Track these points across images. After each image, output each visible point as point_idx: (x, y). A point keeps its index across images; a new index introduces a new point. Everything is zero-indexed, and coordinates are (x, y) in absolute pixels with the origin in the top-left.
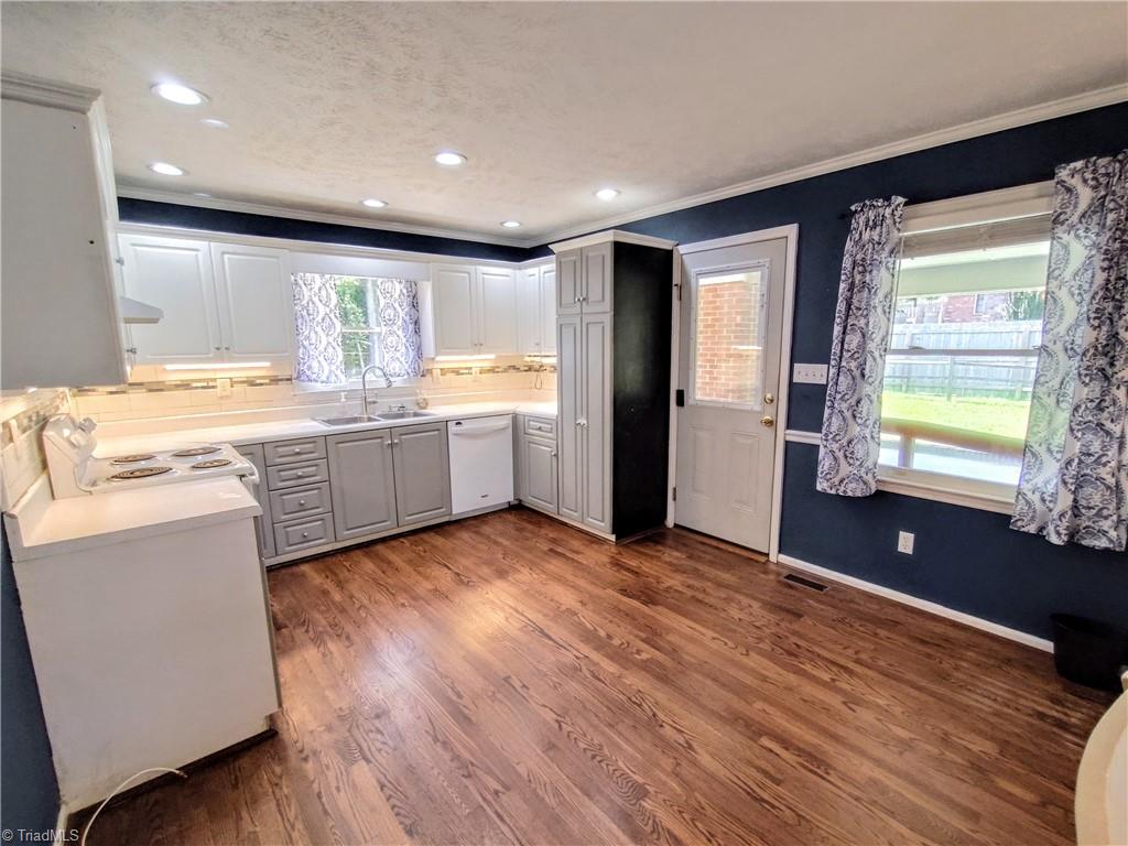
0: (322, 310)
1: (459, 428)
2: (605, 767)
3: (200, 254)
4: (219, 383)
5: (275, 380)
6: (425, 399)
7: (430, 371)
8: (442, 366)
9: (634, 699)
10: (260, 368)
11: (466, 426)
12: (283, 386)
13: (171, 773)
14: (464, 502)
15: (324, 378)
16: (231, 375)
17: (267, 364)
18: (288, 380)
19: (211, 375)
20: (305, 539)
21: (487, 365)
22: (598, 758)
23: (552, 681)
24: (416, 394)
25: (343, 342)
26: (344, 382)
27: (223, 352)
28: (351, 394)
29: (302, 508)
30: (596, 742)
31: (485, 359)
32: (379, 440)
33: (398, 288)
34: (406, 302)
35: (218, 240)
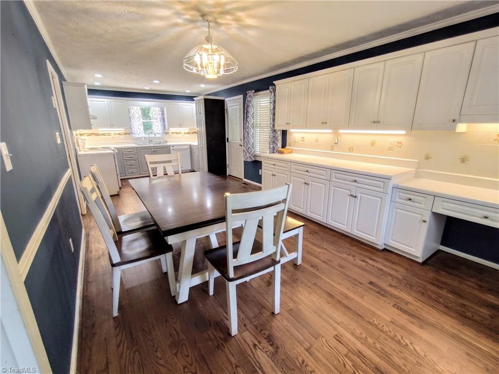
0: (137, 116)
1: (173, 148)
3: (106, 102)
4: (112, 134)
5: (126, 134)
7: (168, 133)
8: (172, 131)
10: (121, 130)
11: (176, 147)
12: (128, 135)
15: (138, 134)
16: (115, 132)
17: (123, 129)
19: (110, 132)
21: (187, 132)
24: (164, 139)
25: (143, 124)
26: (143, 135)
27: (112, 126)
28: (145, 138)
29: (131, 165)
31: (186, 130)
32: (151, 150)
33: (158, 109)
34: (160, 113)
35: (109, 99)
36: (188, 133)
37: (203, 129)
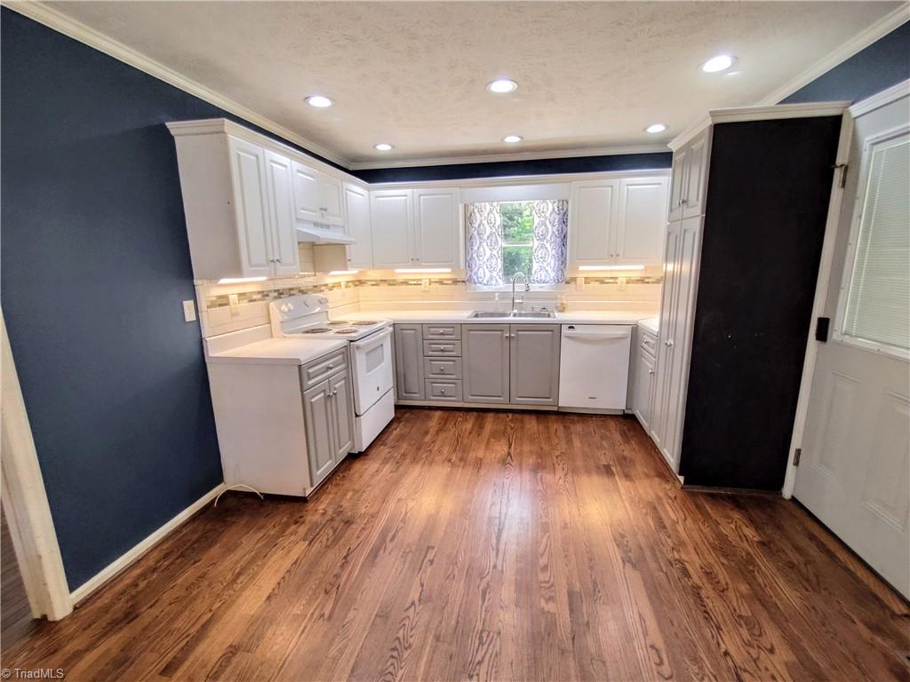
0: (488, 231)
1: (571, 331)
2: (389, 664)
3: (407, 198)
4: (422, 283)
5: (455, 282)
6: (563, 304)
7: (574, 279)
8: (585, 275)
9: (485, 635)
10: (444, 272)
11: (578, 331)
12: (460, 286)
13: (255, 493)
14: (570, 397)
15: (485, 282)
16: (430, 277)
17: (449, 270)
18: (463, 282)
19: (419, 277)
20: (443, 394)
21: (636, 275)
22: (395, 654)
23: (453, 570)
24: (556, 299)
25: (504, 254)
26: (501, 285)
27: (416, 262)
28: (503, 295)
29: (442, 372)
30: (411, 640)
31: (636, 269)
32: (500, 333)
33: (551, 207)
34: (557, 219)
35: (417, 187)
36: (642, 281)
37: (687, 268)
